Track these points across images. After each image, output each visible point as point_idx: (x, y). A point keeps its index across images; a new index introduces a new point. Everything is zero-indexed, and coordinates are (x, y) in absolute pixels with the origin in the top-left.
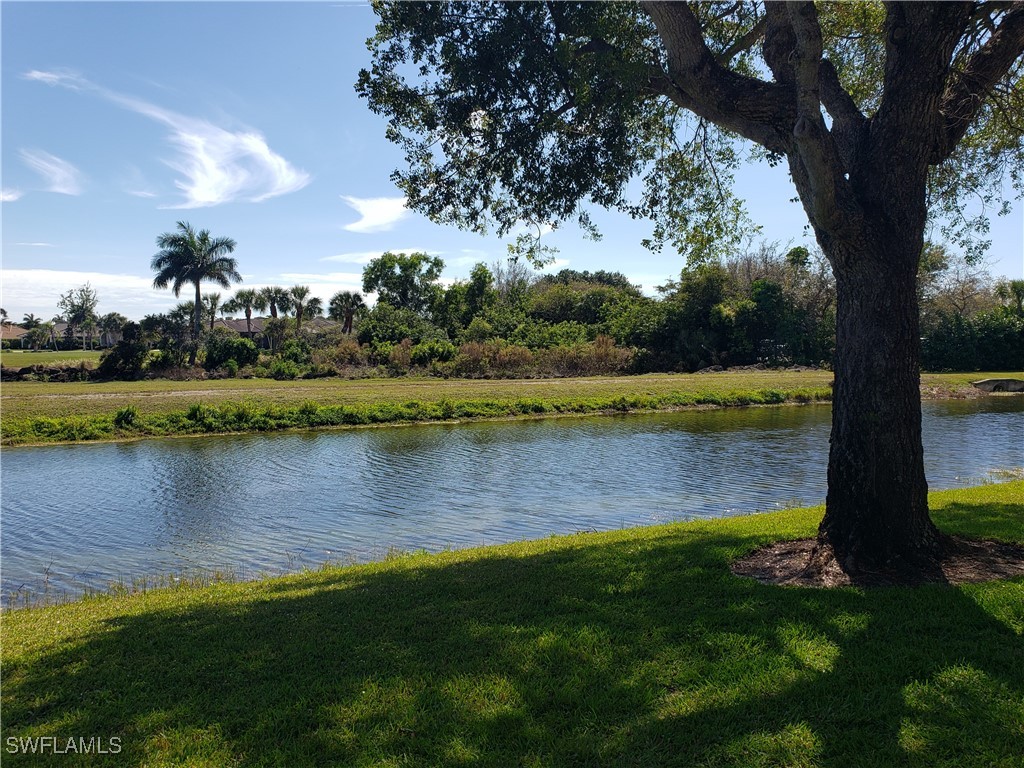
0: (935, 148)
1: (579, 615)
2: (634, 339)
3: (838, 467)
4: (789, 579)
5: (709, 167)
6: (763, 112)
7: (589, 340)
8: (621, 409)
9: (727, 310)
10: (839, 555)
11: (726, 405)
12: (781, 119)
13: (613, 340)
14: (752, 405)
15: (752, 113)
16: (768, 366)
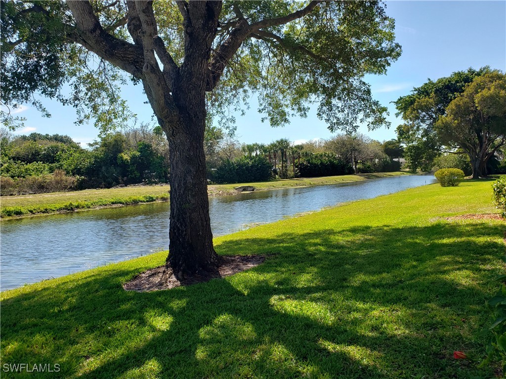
0: (208, 84)
1: (35, 328)
2: (77, 171)
3: (174, 230)
4: (152, 288)
5: (107, 83)
6: (129, 58)
7: (51, 172)
8: (70, 210)
9: (126, 156)
10: (175, 273)
11: (127, 204)
12: (138, 62)
13: (65, 172)
14: (140, 203)
15: (123, 57)
16: (148, 184)
